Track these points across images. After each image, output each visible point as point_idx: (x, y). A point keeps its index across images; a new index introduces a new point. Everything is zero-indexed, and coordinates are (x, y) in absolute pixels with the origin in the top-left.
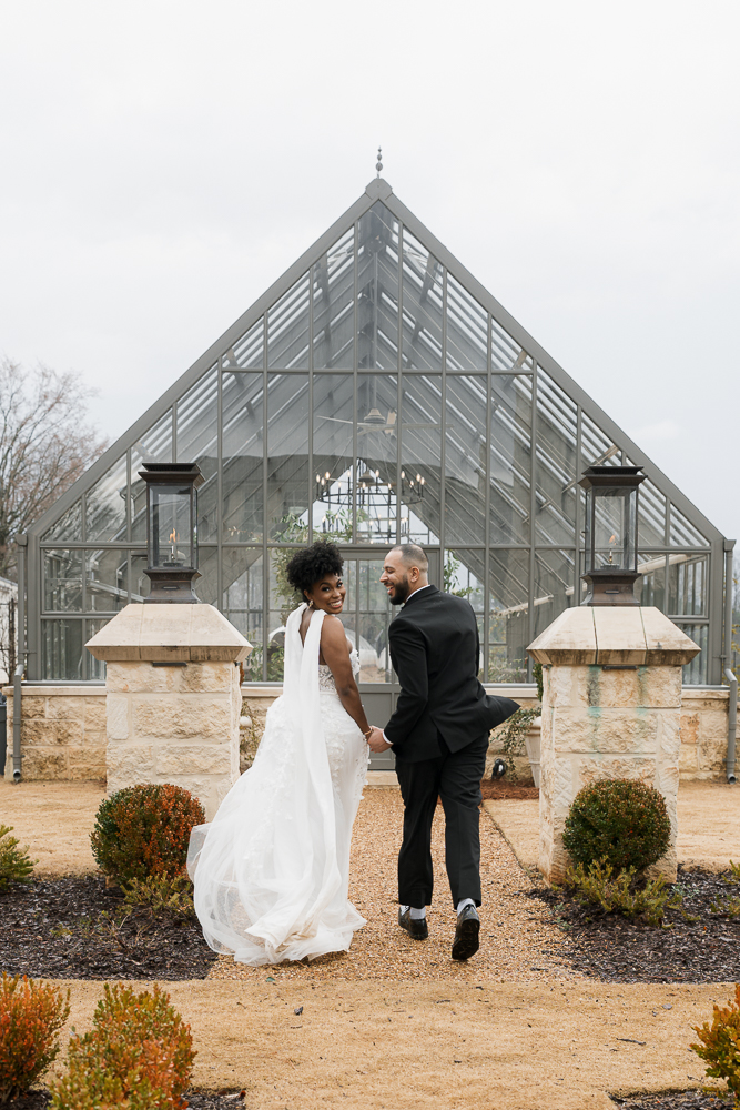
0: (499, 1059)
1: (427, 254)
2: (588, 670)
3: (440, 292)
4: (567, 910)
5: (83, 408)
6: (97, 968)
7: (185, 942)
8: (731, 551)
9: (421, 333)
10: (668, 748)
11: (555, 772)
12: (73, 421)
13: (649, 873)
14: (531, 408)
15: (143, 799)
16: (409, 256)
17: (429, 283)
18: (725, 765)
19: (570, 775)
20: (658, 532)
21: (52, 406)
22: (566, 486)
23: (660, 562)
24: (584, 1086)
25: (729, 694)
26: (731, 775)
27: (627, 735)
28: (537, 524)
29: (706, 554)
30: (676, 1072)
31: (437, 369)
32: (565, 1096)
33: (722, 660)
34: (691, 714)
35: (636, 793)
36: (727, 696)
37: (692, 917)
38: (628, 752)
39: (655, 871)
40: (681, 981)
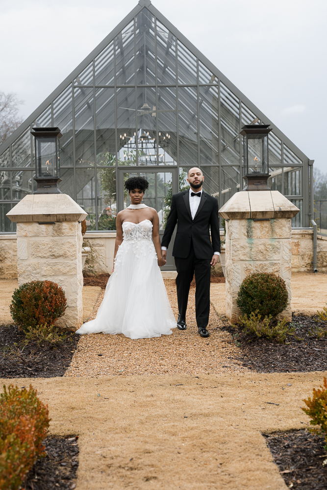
0: (207, 415)
1: (168, 31)
2: (247, 221)
3: (174, 49)
4: (240, 336)
5: (17, 109)
6: (10, 372)
7: (54, 357)
8: (312, 165)
9: (167, 69)
10: (285, 257)
11: (232, 270)
12: (12, 116)
13: (279, 317)
14: (218, 102)
15: (35, 288)
16: (160, 33)
17: (169, 46)
18: (312, 264)
19: (240, 271)
20: (278, 158)
21: (3, 109)
22: (235, 138)
23: (279, 171)
24: (248, 428)
25: (313, 231)
26: (315, 269)
27: (266, 252)
28: (222, 155)
29: (300, 167)
30: (294, 420)
31: (174, 84)
32: (239, 435)
33: (309, 216)
34: (296, 241)
35: (271, 279)
36: (312, 232)
37: (300, 338)
38: (267, 260)
39: (281, 316)
40: (295, 371)
